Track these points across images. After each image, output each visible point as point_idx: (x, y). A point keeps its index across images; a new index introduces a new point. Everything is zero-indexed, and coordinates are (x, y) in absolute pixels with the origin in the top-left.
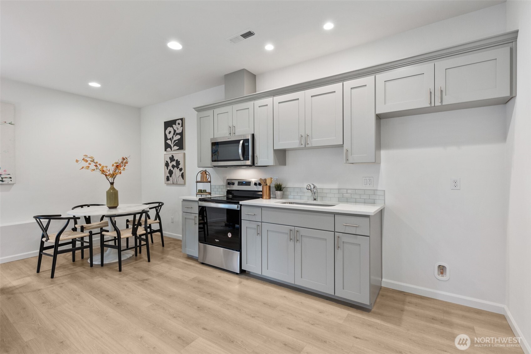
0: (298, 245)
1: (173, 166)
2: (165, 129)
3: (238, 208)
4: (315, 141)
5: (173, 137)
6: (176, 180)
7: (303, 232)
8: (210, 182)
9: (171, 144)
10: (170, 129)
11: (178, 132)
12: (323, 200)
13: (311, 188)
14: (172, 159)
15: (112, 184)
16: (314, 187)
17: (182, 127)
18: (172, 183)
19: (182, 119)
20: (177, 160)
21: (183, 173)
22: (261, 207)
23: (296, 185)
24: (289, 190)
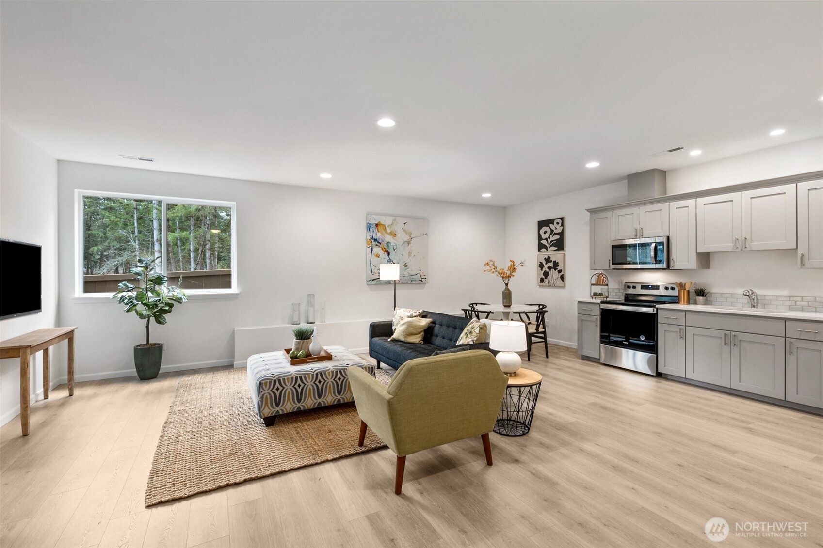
0: (735, 350)
1: (550, 268)
2: (539, 228)
3: (654, 311)
4: (756, 245)
5: (549, 237)
6: (553, 282)
7: (741, 336)
8: (607, 285)
9: (547, 244)
10: (544, 229)
11: (555, 231)
12: (765, 308)
13: (749, 294)
14: (548, 260)
15: (507, 285)
16: (752, 293)
17: (562, 227)
18: (547, 285)
19: (562, 219)
20: (555, 261)
21: (563, 275)
22: (685, 311)
23: (724, 291)
24: (713, 295)
